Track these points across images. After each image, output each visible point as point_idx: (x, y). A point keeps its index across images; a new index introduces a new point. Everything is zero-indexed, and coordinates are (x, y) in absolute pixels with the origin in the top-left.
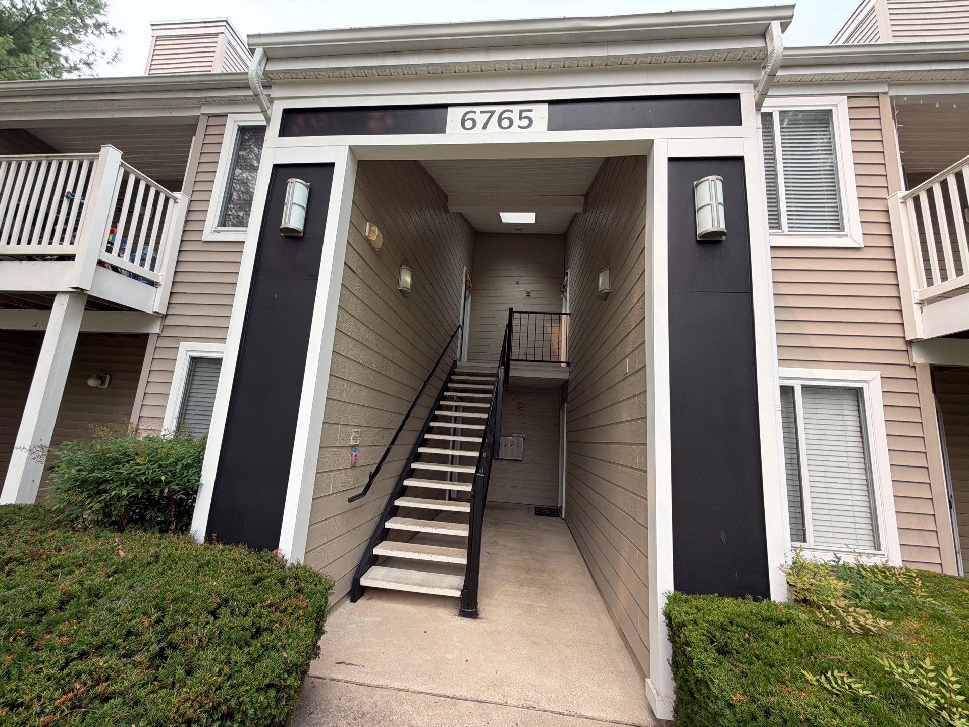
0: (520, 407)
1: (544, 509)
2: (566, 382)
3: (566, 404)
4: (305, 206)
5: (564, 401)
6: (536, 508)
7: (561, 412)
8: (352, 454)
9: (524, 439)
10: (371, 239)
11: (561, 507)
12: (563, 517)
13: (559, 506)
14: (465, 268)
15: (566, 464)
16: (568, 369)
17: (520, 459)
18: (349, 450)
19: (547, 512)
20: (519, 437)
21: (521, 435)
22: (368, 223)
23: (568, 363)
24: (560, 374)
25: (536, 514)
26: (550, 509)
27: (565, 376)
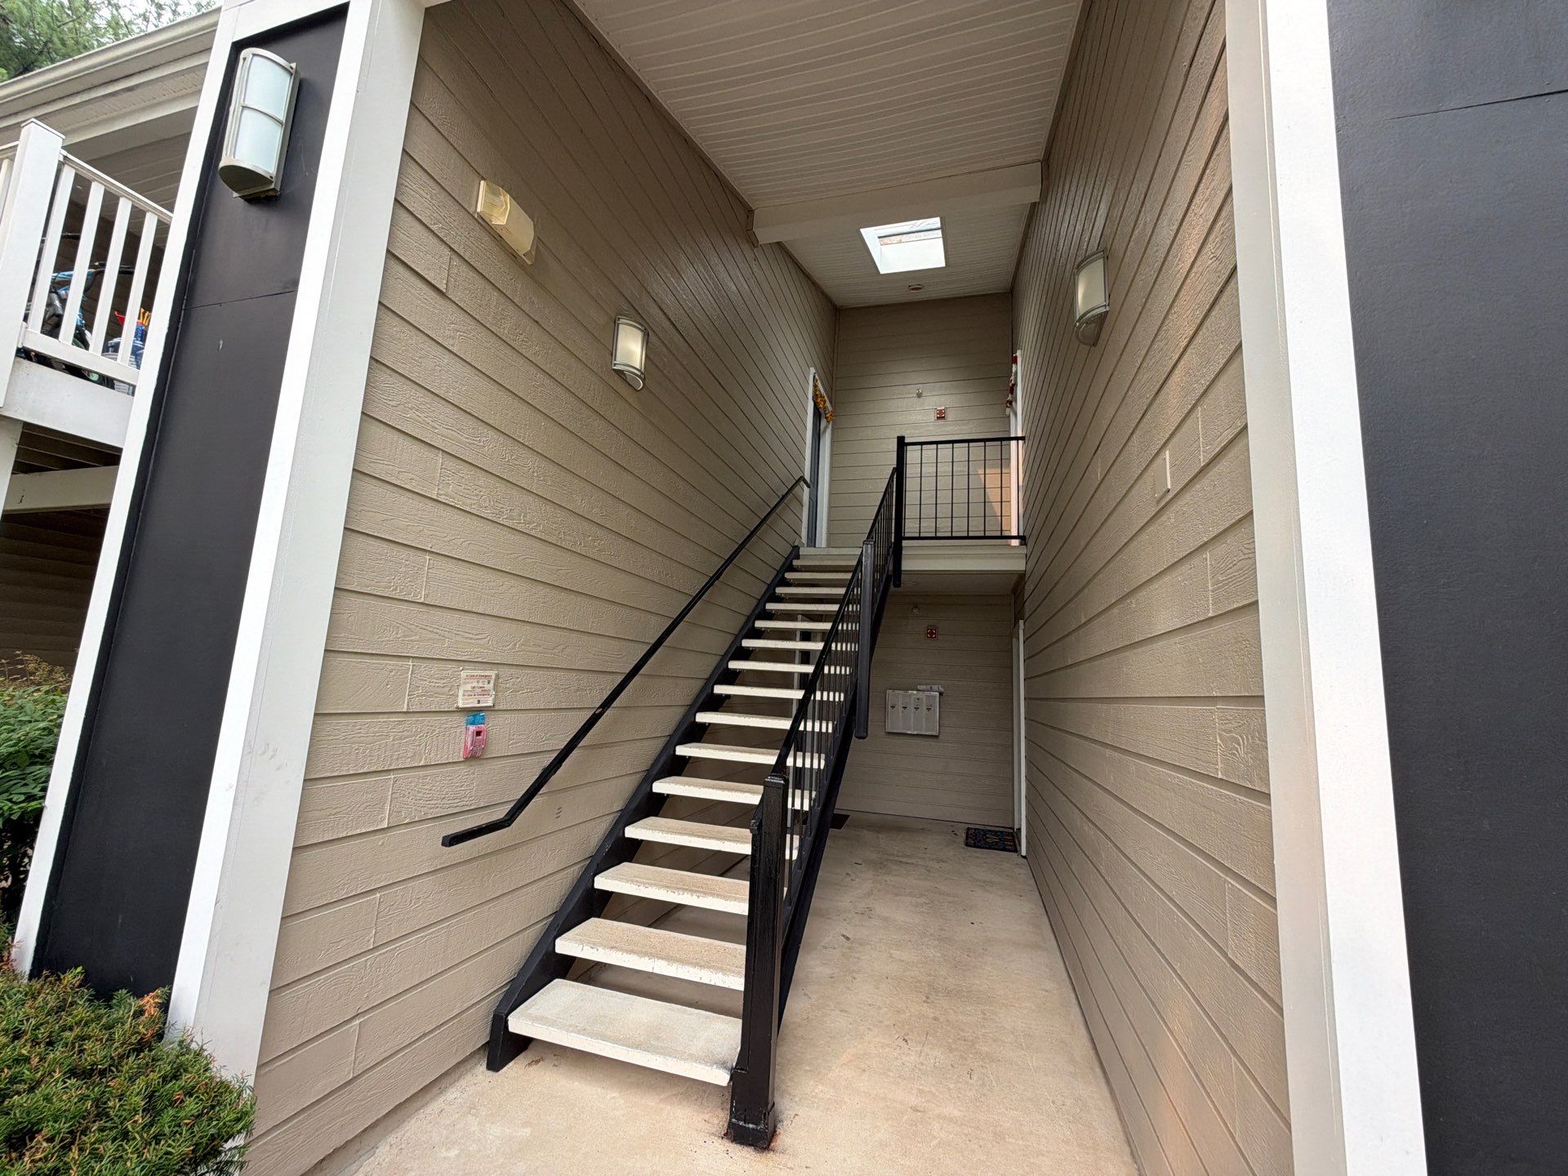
0: (931, 633)
1: (985, 832)
2: (1021, 577)
3: (1021, 622)
4: (282, 117)
5: (1019, 615)
6: (968, 829)
7: (1014, 640)
8: (467, 729)
9: (941, 694)
10: (493, 223)
11: (1019, 829)
12: (1024, 853)
13: (1016, 827)
14: (813, 370)
15: (1026, 744)
16: (1024, 550)
17: (934, 733)
18: (461, 720)
19: (991, 839)
20: (931, 690)
21: (935, 687)
22: (482, 182)
23: (1023, 539)
24: (1009, 561)
25: (967, 845)
26: (995, 833)
27: (1019, 565)
